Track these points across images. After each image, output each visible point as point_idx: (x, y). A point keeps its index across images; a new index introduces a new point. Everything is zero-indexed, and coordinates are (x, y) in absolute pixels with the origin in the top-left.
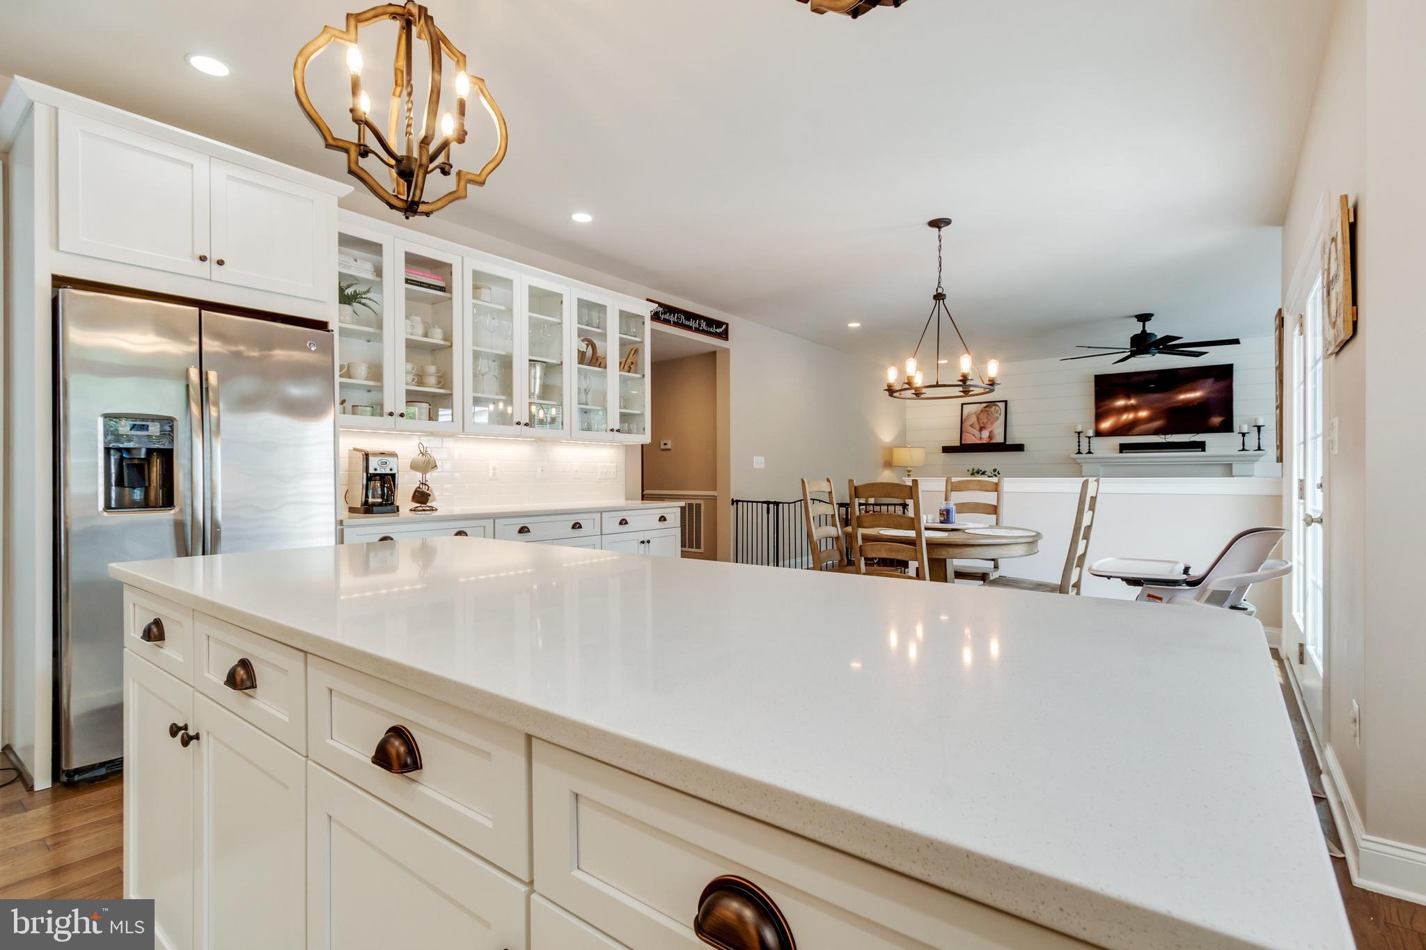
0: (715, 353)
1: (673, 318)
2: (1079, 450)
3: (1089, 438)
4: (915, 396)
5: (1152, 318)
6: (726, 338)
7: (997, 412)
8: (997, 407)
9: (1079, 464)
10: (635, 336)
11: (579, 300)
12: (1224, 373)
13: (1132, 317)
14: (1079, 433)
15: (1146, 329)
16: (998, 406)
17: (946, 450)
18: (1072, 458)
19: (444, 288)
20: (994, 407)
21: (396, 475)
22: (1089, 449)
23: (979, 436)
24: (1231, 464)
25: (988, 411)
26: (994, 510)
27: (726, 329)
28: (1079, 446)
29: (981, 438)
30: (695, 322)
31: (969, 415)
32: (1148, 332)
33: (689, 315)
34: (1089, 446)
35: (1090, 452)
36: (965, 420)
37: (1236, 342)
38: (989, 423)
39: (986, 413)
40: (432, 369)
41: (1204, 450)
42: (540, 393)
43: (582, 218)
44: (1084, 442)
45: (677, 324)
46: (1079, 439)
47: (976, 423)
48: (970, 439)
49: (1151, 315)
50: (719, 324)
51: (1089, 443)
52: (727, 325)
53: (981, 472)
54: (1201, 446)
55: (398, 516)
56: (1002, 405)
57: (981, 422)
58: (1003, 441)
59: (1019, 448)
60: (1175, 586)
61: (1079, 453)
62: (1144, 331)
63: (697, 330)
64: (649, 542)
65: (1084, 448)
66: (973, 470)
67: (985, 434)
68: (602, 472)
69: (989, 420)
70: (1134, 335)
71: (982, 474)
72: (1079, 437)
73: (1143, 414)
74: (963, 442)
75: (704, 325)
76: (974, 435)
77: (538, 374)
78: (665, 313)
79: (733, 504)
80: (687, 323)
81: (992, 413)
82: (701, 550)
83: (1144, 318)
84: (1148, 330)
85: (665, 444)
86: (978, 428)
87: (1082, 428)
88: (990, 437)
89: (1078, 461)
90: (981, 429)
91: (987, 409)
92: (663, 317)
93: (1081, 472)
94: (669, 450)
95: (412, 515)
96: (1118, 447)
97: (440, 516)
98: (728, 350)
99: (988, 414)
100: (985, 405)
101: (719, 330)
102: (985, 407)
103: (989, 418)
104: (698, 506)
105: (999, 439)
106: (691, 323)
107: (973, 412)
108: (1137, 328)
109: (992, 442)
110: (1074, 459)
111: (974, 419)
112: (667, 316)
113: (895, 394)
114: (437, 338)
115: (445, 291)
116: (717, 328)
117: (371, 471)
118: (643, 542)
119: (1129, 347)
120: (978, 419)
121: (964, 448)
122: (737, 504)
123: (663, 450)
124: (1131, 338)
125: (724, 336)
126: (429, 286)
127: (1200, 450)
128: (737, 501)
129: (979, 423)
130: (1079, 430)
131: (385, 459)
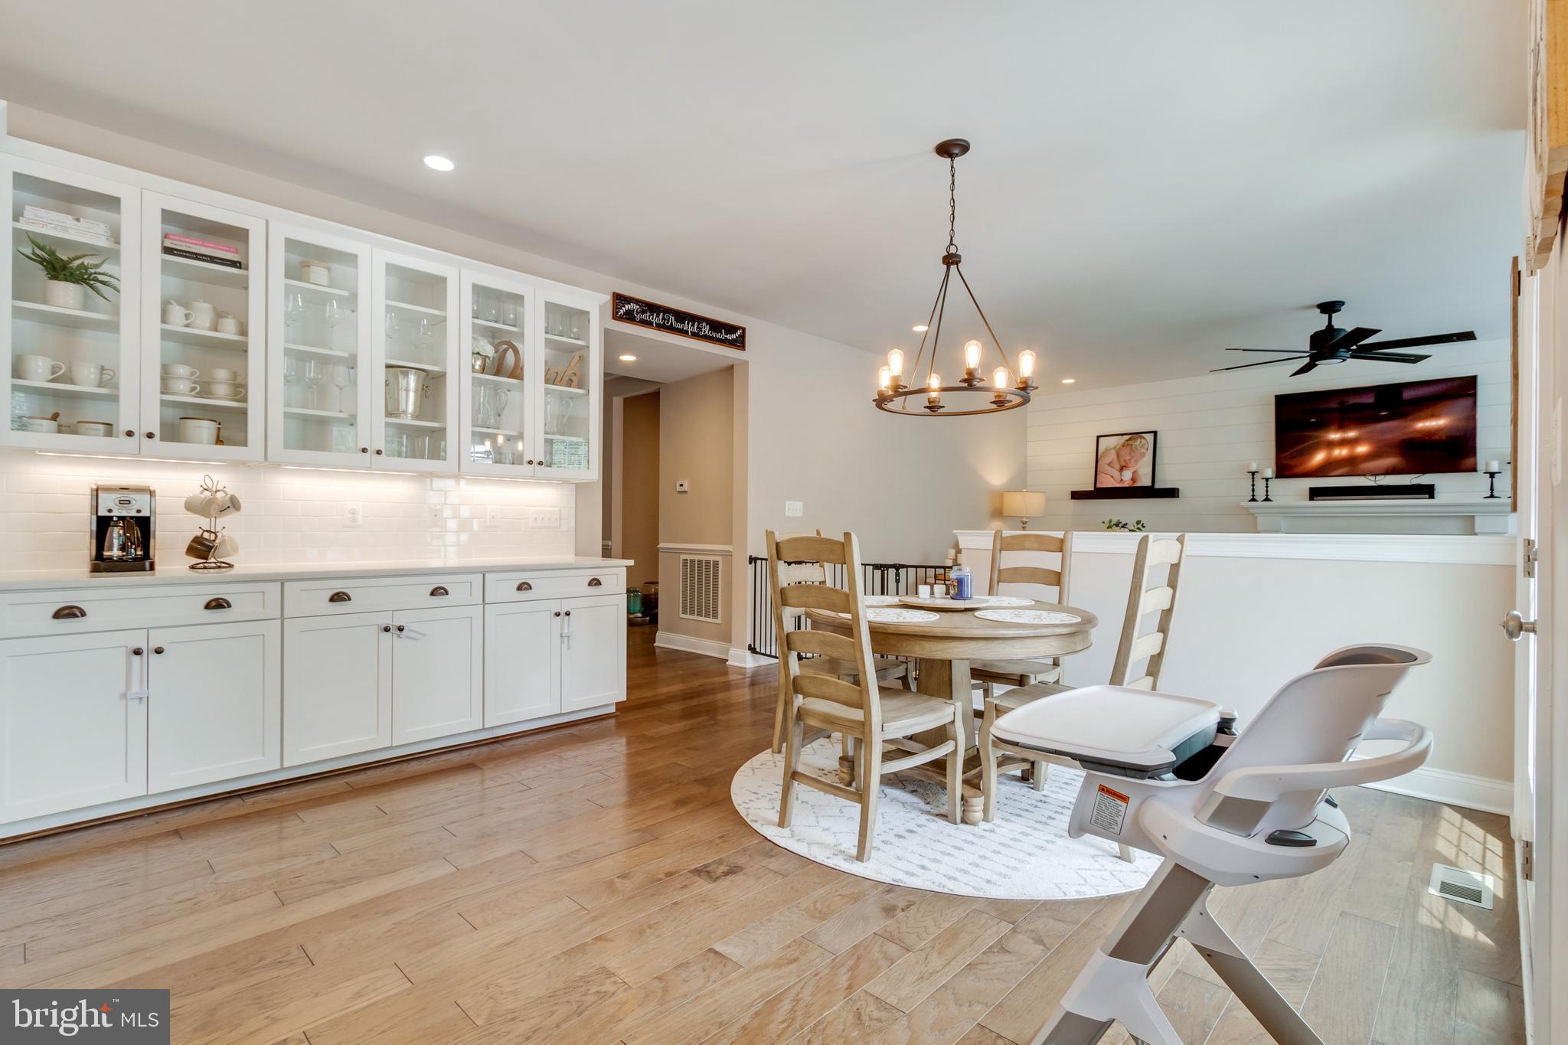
0: (731, 367)
1: (655, 319)
2: (1253, 496)
3: (1267, 480)
4: (929, 410)
5: (1342, 308)
6: (743, 347)
7: (1143, 447)
8: (1143, 440)
9: (1253, 514)
10: (578, 339)
11: (475, 286)
12: (1464, 389)
13: (1311, 307)
14: (1253, 473)
15: (1333, 323)
16: (1144, 438)
17: (1076, 495)
18: (1242, 507)
19: (240, 263)
20: (1139, 440)
21: (152, 519)
22: (1267, 495)
23: (1119, 478)
24: (1473, 516)
25: (1132, 445)
26: (1056, 579)
27: (743, 336)
28: (1253, 490)
29: (1122, 480)
30: (693, 325)
31: (1107, 451)
32: (1335, 327)
33: (681, 316)
34: (1267, 491)
35: (1267, 499)
36: (1101, 457)
37: (1469, 336)
38: (1132, 461)
39: (1129, 448)
40: (222, 374)
41: (1432, 496)
42: (414, 412)
43: (439, 163)
44: (1260, 486)
45: (661, 327)
46: (1253, 481)
47: (1116, 460)
48: (1107, 482)
49: (1342, 303)
50: (731, 329)
51: (1267, 487)
52: (744, 330)
53: (1121, 525)
54: (1429, 491)
55: (154, 575)
56: (1150, 438)
57: (1122, 460)
58: (1150, 485)
59: (1172, 493)
60: (1142, 778)
61: (1253, 500)
62: (1330, 325)
63: (695, 335)
64: (568, 614)
65: (1260, 493)
66: (1110, 521)
67: (1127, 475)
68: (536, 518)
69: (1133, 457)
70: (1316, 333)
71: (1122, 527)
72: (1253, 478)
73: (1362, 449)
74: (1098, 486)
75: (706, 329)
76: (1112, 477)
77: (412, 385)
78: (643, 312)
79: (750, 563)
80: (679, 326)
81: (1136, 448)
82: (719, 621)
83: (1329, 308)
84: (1336, 325)
85: (681, 485)
86: (1118, 467)
87: (1258, 465)
88: (1133, 480)
89: (1252, 511)
90: (1121, 469)
91: (1130, 442)
92: (638, 317)
93: (1255, 524)
94: (685, 492)
95: (193, 574)
96: (1308, 493)
97: (235, 575)
98: (747, 362)
99: (1132, 450)
100: (1128, 437)
101: (730, 337)
102: (1128, 440)
103: (1132, 454)
104: (716, 564)
105: (1145, 481)
106: (686, 326)
107: (1112, 446)
108: (1320, 322)
109: (1135, 485)
110: (1247, 509)
111: (1113, 455)
112: (646, 316)
113: (890, 406)
114: (228, 332)
115: (240, 267)
116: (730, 335)
117: (103, 512)
118: (558, 614)
119: (1308, 350)
120: (1118, 455)
121: (1100, 493)
122: (755, 563)
123: (679, 492)
124: (1312, 337)
125: (740, 343)
126: (212, 260)
127: (1427, 496)
128: (756, 559)
129: (1119, 462)
130: (1253, 468)
131: (125, 496)
